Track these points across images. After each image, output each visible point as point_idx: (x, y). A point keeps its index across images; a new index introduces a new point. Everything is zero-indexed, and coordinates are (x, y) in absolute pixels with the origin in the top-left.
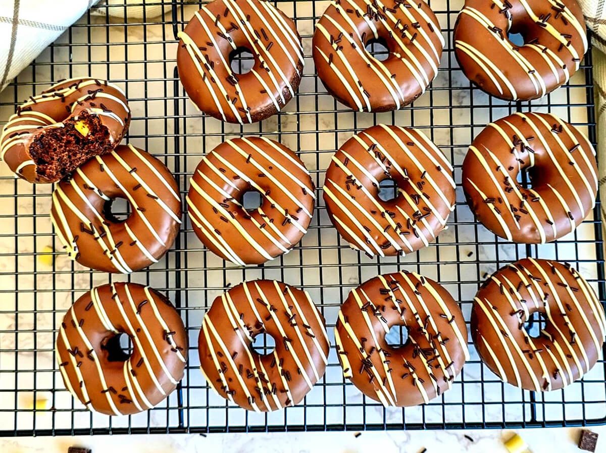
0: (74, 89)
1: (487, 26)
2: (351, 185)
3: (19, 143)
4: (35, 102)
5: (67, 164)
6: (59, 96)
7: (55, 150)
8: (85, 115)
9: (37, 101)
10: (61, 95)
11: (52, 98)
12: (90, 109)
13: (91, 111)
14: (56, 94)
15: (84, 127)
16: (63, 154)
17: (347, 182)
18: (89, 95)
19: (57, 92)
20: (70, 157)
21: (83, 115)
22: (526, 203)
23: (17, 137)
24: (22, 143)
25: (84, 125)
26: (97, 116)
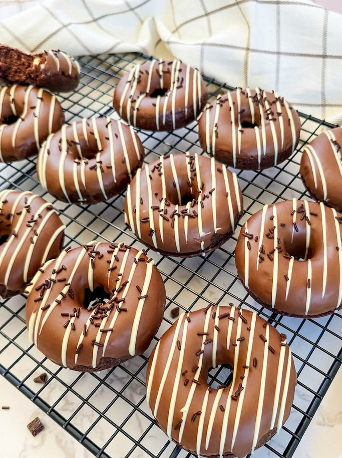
1: (330, 138)
2: (156, 170)
17: (155, 167)
22: (276, 253)
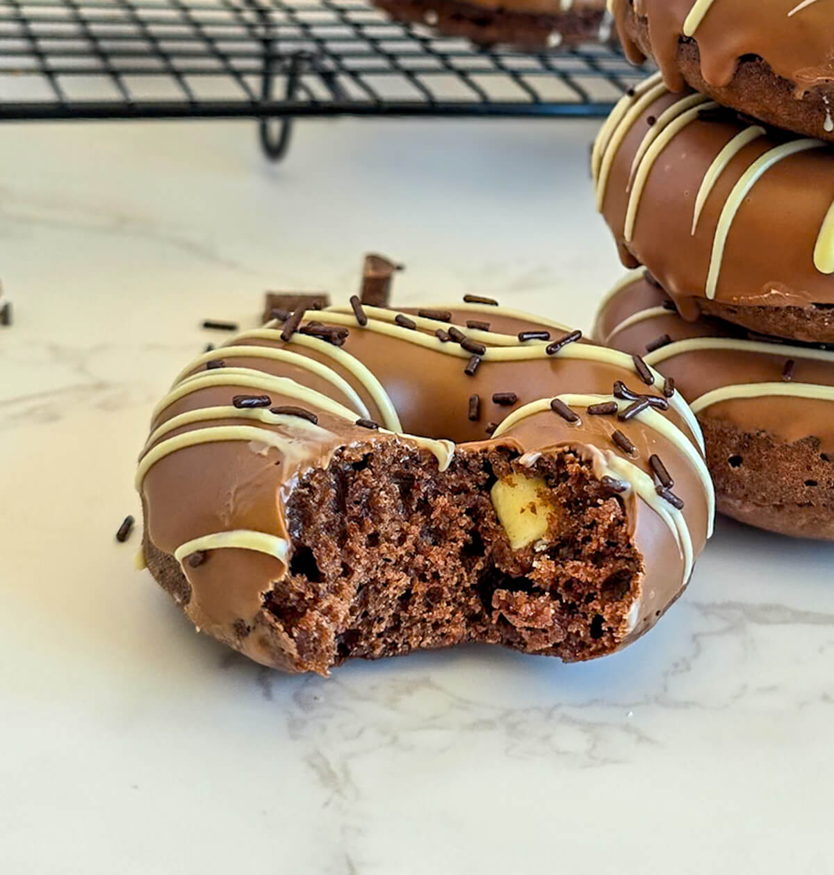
0: (538, 348)
3: (263, 444)
4: (362, 322)
5: (381, 620)
6: (465, 346)
7: (374, 540)
8: (572, 469)
9: (371, 324)
10: (475, 350)
11: (432, 341)
12: (607, 457)
13: (611, 467)
14: (453, 337)
15: (533, 510)
16: (391, 575)
18: (611, 398)
19: (462, 329)
20: (406, 599)
21: (561, 462)
23: (265, 414)
24: (274, 449)
25: (537, 501)
26: (625, 495)
